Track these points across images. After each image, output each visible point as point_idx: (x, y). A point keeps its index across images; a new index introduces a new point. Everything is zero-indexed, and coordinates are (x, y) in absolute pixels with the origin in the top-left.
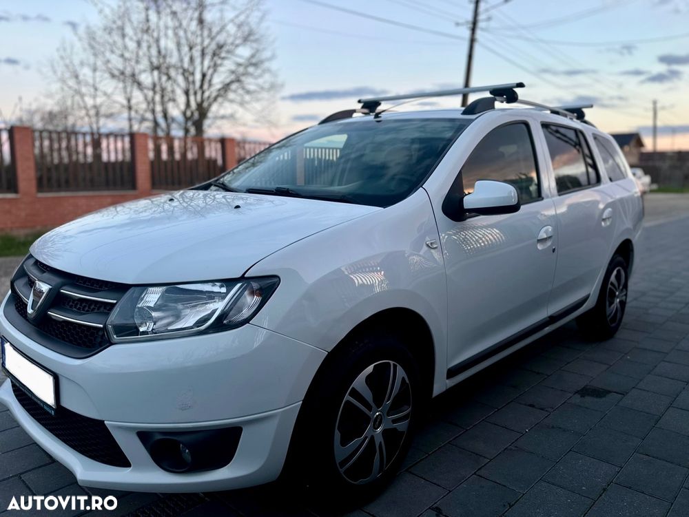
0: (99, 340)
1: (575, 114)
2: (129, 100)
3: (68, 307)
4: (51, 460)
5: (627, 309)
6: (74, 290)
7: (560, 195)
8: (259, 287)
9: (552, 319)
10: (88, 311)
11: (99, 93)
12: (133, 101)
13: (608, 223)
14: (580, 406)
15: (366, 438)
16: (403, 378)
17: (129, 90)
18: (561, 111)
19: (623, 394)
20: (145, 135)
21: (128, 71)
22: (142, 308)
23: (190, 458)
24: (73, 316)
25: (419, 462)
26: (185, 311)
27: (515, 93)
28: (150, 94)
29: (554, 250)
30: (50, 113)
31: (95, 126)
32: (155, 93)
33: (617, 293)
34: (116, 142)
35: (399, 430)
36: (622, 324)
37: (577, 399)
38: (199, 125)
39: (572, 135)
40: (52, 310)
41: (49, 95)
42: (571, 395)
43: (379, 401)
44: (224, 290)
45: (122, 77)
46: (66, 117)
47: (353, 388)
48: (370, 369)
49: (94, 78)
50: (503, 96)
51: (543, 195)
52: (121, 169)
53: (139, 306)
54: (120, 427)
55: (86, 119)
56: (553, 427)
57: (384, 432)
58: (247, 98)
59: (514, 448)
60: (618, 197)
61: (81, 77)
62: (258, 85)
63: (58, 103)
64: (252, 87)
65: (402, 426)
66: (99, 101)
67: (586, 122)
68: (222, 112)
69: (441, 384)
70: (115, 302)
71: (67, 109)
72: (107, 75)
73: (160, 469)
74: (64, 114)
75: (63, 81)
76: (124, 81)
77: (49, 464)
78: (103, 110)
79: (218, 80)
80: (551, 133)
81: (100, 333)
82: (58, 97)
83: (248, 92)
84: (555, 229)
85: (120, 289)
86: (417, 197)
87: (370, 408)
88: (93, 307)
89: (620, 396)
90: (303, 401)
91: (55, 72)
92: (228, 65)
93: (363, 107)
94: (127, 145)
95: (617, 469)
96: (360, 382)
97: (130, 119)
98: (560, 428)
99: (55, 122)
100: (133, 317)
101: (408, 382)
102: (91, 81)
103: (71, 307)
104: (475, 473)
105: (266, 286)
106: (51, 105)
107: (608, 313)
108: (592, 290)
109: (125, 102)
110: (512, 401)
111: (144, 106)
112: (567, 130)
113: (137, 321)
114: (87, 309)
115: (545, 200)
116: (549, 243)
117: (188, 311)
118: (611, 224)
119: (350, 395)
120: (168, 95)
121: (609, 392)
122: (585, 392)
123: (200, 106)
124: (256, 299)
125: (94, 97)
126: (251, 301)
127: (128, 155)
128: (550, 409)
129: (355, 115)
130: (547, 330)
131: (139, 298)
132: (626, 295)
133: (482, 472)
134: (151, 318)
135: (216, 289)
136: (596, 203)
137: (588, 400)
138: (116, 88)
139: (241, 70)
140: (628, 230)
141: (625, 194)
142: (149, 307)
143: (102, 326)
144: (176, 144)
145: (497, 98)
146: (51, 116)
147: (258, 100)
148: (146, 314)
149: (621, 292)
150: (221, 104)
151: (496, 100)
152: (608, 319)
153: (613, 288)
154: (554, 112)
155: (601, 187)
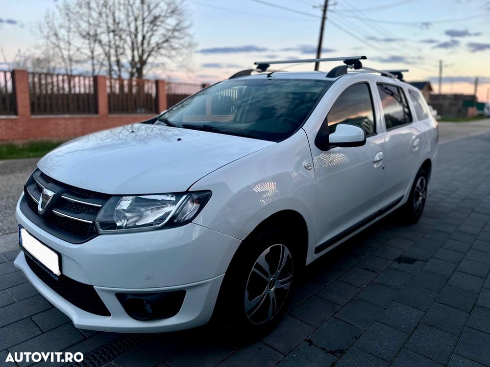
0: (89, 231)
1: (397, 76)
2: (92, 52)
3: (67, 208)
4: (52, 307)
5: (426, 203)
6: (70, 196)
7: (387, 131)
8: (198, 197)
9: (380, 212)
10: (81, 211)
11: (72, 47)
12: (96, 53)
13: (417, 149)
14: (397, 270)
15: (264, 295)
16: (288, 255)
17: (92, 46)
18: (387, 73)
19: (426, 261)
20: (104, 78)
21: (92, 33)
22: (118, 210)
23: (151, 311)
24: (71, 214)
25: (296, 308)
26: (146, 212)
27: (360, 63)
28: (107, 48)
29: (383, 168)
30: (38, 60)
31: (69, 68)
32: (110, 47)
33: (421, 194)
34: (84, 80)
35: (285, 289)
36: (423, 213)
37: (396, 265)
38: (140, 71)
39: (395, 90)
40: (55, 209)
41: (38, 47)
42: (391, 262)
43: (273, 270)
44: (173, 199)
45: (88, 37)
46: (49, 62)
47: (257, 263)
48: (268, 250)
49: (69, 37)
50: (352, 65)
51: (377, 131)
52: (88, 99)
53: (117, 209)
54: (104, 290)
55: (63, 64)
56: (381, 284)
57: (276, 291)
58: (173, 53)
59: (357, 299)
60: (423, 131)
61: (60, 36)
62: (180, 44)
63: (43, 53)
64: (177, 46)
65: (286, 286)
66: (71, 52)
67: (403, 81)
68: (156, 62)
69: (311, 257)
70: (100, 206)
71: (50, 57)
72: (77, 35)
73: (131, 318)
74: (48, 60)
75: (48, 37)
76: (89, 39)
77: (51, 308)
78: (74, 58)
79: (153, 41)
80: (382, 90)
81: (90, 227)
82: (44, 49)
83: (174, 49)
84: (385, 154)
85: (104, 197)
86: (299, 135)
87: (267, 275)
88: (84, 208)
89: (423, 263)
90: (226, 273)
91: (42, 32)
92: (161, 31)
93: (258, 68)
94: (92, 83)
95: (424, 313)
96: (261, 259)
97: (93, 65)
98: (386, 285)
99: (42, 65)
100: (112, 216)
101: (291, 257)
102: (66, 38)
103: (69, 207)
104: (332, 316)
105: (202, 198)
106: (38, 54)
107: (414, 207)
108: (405, 192)
109: (90, 54)
110: (353, 266)
111: (103, 56)
112: (393, 87)
113: (115, 219)
114: (80, 209)
115: (378, 135)
116: (381, 163)
117: (149, 212)
118: (419, 149)
119: (255, 267)
120: (120, 51)
121: (415, 260)
122: (400, 260)
123: (141, 57)
124: (196, 206)
125: (69, 50)
126: (192, 207)
127: (92, 89)
128: (378, 272)
129: (252, 73)
130: (377, 219)
131: (117, 203)
132: (426, 195)
133: (337, 315)
134: (125, 217)
135: (169, 198)
136: (410, 135)
137: (403, 265)
138: (83, 43)
139: (170, 34)
140: (429, 152)
141: (427, 129)
142: (123, 210)
143: (91, 222)
144: (126, 83)
145: (349, 66)
146: (38, 61)
147: (181, 55)
148: (121, 215)
149: (423, 192)
150: (156, 57)
151: (348, 67)
152: (415, 210)
153: (418, 190)
154: (384, 75)
155: (413, 124)
